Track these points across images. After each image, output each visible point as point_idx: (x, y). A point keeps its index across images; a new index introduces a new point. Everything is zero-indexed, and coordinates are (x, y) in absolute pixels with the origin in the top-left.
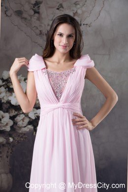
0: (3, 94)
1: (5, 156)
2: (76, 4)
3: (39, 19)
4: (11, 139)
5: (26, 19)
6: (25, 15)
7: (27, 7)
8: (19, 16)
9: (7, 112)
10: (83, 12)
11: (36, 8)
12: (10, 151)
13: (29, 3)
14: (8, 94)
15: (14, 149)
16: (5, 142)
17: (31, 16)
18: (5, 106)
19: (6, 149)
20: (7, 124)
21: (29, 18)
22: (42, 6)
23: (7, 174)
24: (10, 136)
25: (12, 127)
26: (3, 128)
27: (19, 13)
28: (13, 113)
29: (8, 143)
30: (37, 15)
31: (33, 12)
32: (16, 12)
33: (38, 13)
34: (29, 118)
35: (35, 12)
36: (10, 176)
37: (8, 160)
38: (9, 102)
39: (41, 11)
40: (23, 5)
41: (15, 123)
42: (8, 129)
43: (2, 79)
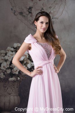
1: (16, 87)
2: (50, 8)
3: (31, 16)
4: (19, 78)
5: (25, 16)
6: (24, 14)
8: (21, 15)
10: (54, 12)
11: (30, 10)
12: (18, 84)
13: (26, 8)
15: (20, 83)
16: (16, 80)
17: (27, 15)
19: (16, 83)
20: (16, 71)
21: (26, 16)
22: (33, 9)
23: (17, 96)
24: (18, 76)
25: (19, 72)
26: (15, 73)
27: (21, 13)
29: (17, 80)
30: (30, 14)
31: (28, 13)
33: (31, 13)
34: (27, 67)
35: (30, 13)
36: (19, 97)
37: (18, 89)
39: (32, 12)
40: (23, 9)
42: (17, 73)
43: (14, 48)
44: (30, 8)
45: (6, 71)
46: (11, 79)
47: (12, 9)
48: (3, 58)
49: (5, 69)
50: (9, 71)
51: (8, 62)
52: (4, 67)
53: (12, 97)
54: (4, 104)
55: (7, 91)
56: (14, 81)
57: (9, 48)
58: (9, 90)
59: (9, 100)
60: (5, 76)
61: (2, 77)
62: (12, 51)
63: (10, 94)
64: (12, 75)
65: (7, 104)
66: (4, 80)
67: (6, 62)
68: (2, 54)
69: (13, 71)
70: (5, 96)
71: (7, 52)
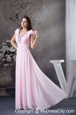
0: (7, 48)
1: (9, 70)
2: (31, 14)
3: (18, 20)
4: (11, 64)
5: (13, 20)
7: (14, 16)
9: (9, 55)
10: (34, 17)
12: (11, 68)
14: (9, 48)
16: (9, 66)
17: (15, 19)
18: (8, 53)
19: (9, 68)
20: (9, 59)
22: (19, 15)
23: (10, 77)
24: (11, 63)
25: (11, 60)
26: (8, 61)
27: (11, 19)
28: (12, 55)
29: (10, 66)
32: (10, 18)
33: (18, 18)
35: (17, 18)
38: (9, 51)
40: (12, 16)
41: (13, 58)
43: (6, 43)
44: (17, 15)
45: (1, 60)
46: (5, 65)
47: (4, 16)
49: (1, 58)
50: (4, 60)
51: (3, 53)
53: (7, 78)
54: (1, 83)
55: (3, 73)
56: (8, 67)
57: (3, 43)
58: (5, 73)
59: (5, 80)
60: (1, 63)
62: (5, 46)
63: (5, 76)
64: (6, 62)
65: (3, 83)
66: (0, 66)
69: (6, 59)
70: (1, 77)
71: (2, 46)
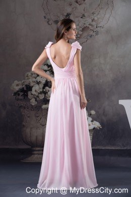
2: (93, 13)
10: (98, 19)
13: (63, 15)
22: (71, 16)
32: (55, 21)
40: (59, 17)
44: (68, 15)
45: (38, 96)
46: (44, 106)
47: (45, 17)
48: (34, 80)
49: (37, 94)
50: (42, 97)
52: (36, 91)
55: (41, 121)
58: (43, 120)
59: (43, 133)
60: (37, 102)
61: (33, 104)
63: (43, 126)
66: (36, 108)
67: (39, 84)
68: (34, 75)
69: (47, 96)
70: (37, 128)
